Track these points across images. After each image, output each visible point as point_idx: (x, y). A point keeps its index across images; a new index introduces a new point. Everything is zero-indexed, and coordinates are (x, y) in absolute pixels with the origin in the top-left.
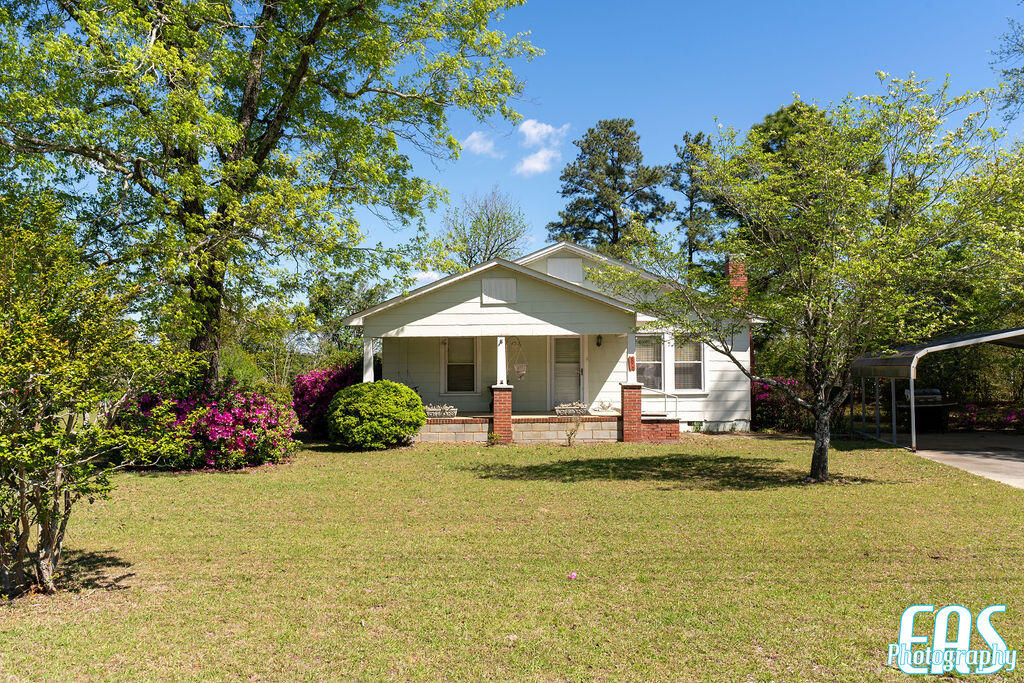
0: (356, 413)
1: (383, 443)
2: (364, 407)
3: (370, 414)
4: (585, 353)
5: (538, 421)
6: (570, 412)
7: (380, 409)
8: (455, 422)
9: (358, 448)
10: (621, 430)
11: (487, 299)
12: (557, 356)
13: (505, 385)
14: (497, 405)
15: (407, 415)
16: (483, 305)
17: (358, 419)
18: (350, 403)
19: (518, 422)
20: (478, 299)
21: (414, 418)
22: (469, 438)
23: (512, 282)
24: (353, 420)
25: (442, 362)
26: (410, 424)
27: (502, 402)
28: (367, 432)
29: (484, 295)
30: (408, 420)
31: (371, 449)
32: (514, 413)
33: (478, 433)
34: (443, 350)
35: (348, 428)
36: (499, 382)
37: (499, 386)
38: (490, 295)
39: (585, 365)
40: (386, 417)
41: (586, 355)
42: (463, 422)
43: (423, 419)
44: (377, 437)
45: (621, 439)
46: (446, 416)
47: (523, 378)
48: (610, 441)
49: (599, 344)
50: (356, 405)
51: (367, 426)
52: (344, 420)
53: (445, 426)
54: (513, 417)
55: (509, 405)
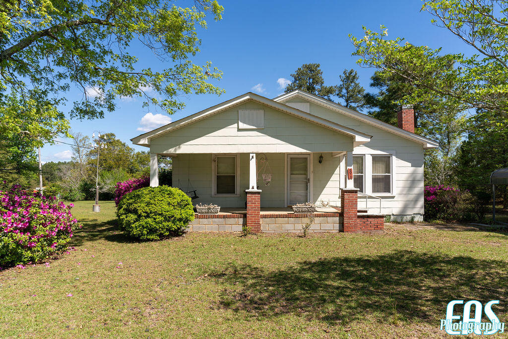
0: (135, 211)
1: (157, 235)
2: (141, 207)
3: (146, 212)
4: (311, 168)
5: (280, 216)
6: (303, 210)
7: (154, 208)
8: (219, 217)
9: (137, 239)
10: (342, 224)
11: (242, 125)
12: (291, 171)
13: (255, 190)
14: (249, 204)
15: (178, 213)
16: (239, 130)
17: (136, 217)
18: (131, 204)
19: (265, 217)
20: (236, 125)
21: (183, 215)
22: (228, 229)
23: (262, 112)
24: (132, 217)
25: (213, 173)
26: (180, 220)
27: (253, 202)
28: (143, 227)
29: (240, 123)
30: (179, 216)
31: (148, 240)
32: (263, 209)
33: (235, 225)
34: (214, 165)
35: (129, 224)
36: (251, 187)
37: (250, 190)
38: (244, 122)
39: (311, 176)
40: (159, 215)
41: (312, 169)
42: (224, 217)
43: (192, 215)
44: (152, 231)
45: (342, 230)
46: (211, 212)
47: (269, 184)
48: (334, 231)
49: (320, 162)
50: (136, 205)
51: (143, 222)
52: (127, 217)
53: (210, 220)
54: (262, 213)
55: (258, 204)
